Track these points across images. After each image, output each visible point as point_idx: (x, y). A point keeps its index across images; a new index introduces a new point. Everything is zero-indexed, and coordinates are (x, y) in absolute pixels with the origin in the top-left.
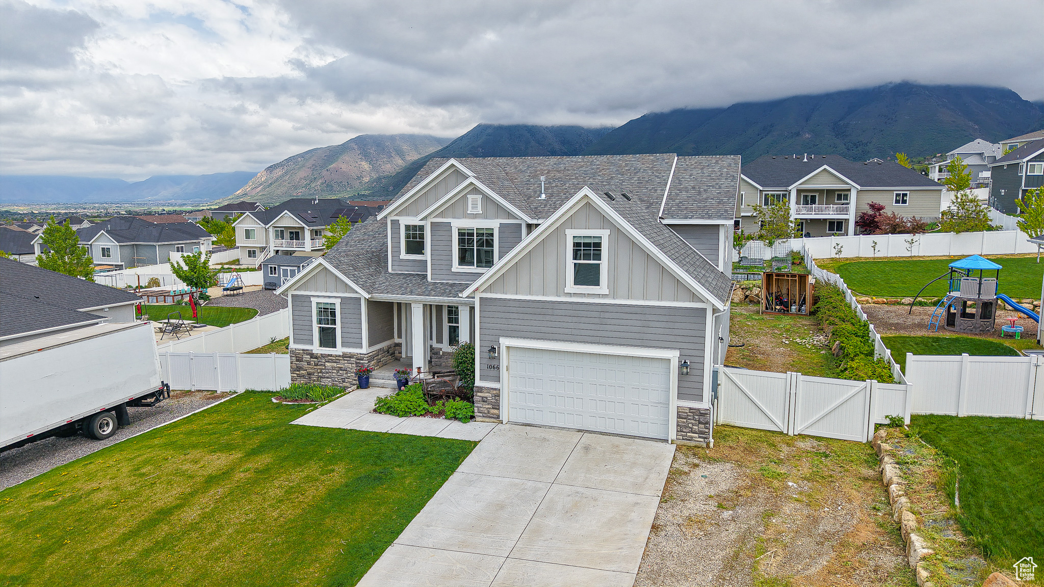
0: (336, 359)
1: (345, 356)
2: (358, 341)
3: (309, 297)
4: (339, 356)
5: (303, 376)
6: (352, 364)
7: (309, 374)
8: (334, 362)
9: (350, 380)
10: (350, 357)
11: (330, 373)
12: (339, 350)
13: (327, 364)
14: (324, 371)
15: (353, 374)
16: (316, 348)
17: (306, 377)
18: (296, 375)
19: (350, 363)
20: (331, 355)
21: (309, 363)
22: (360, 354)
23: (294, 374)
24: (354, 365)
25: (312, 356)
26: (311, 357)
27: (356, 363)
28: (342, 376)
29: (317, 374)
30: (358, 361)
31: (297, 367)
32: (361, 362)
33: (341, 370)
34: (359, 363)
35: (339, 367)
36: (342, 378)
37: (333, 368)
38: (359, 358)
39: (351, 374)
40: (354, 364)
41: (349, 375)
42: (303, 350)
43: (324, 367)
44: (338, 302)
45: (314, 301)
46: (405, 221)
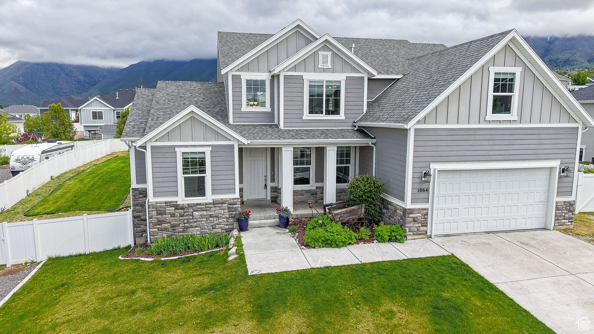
0: (207, 207)
1: (215, 203)
2: (231, 187)
3: (174, 147)
4: (210, 204)
5: (166, 229)
6: (224, 209)
7: (173, 226)
8: (203, 211)
9: (222, 226)
10: (222, 203)
11: (199, 221)
12: (209, 197)
13: (196, 214)
14: (191, 221)
15: (225, 220)
16: (182, 199)
17: (169, 230)
18: (156, 230)
19: (221, 209)
20: (200, 204)
21: (173, 215)
22: (233, 199)
23: (154, 228)
24: (227, 211)
25: (177, 207)
26: (176, 209)
27: (229, 208)
28: (212, 223)
29: (183, 225)
30: (231, 206)
31: (159, 221)
32: (235, 206)
33: (211, 217)
34: (232, 208)
35: (208, 215)
36: (212, 225)
37: (202, 216)
38: (231, 203)
39: (223, 220)
40: (226, 209)
41: (220, 221)
42: (166, 203)
43: (191, 217)
44: (208, 151)
45: (179, 151)
46: (246, 76)
